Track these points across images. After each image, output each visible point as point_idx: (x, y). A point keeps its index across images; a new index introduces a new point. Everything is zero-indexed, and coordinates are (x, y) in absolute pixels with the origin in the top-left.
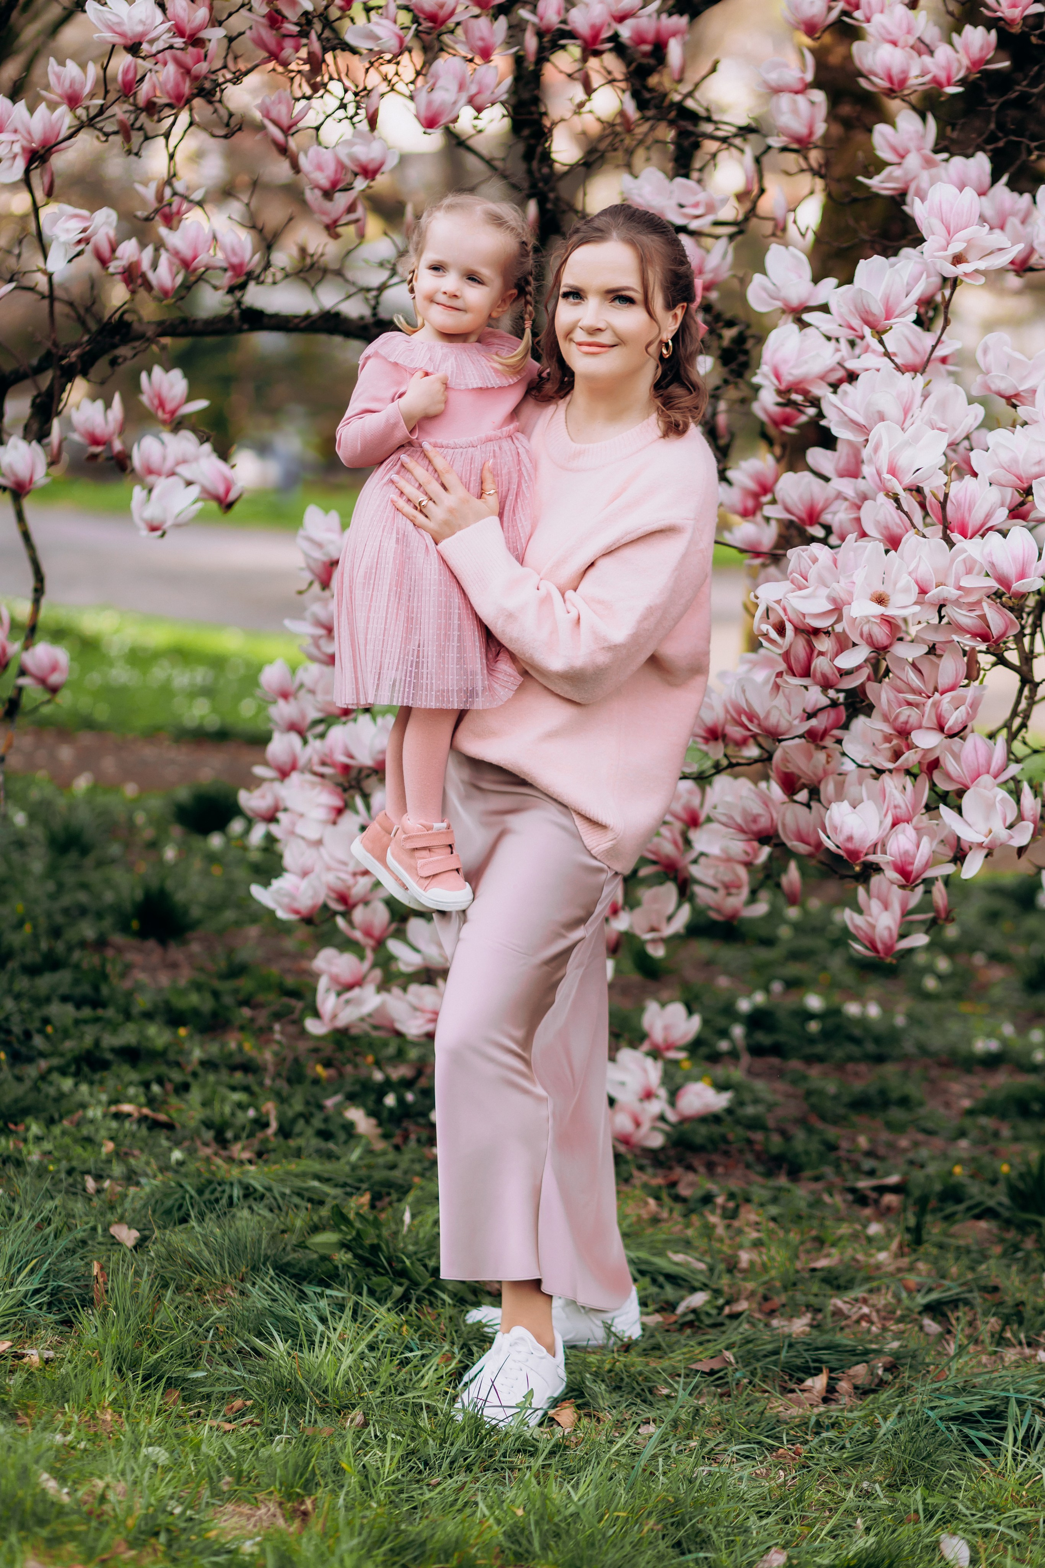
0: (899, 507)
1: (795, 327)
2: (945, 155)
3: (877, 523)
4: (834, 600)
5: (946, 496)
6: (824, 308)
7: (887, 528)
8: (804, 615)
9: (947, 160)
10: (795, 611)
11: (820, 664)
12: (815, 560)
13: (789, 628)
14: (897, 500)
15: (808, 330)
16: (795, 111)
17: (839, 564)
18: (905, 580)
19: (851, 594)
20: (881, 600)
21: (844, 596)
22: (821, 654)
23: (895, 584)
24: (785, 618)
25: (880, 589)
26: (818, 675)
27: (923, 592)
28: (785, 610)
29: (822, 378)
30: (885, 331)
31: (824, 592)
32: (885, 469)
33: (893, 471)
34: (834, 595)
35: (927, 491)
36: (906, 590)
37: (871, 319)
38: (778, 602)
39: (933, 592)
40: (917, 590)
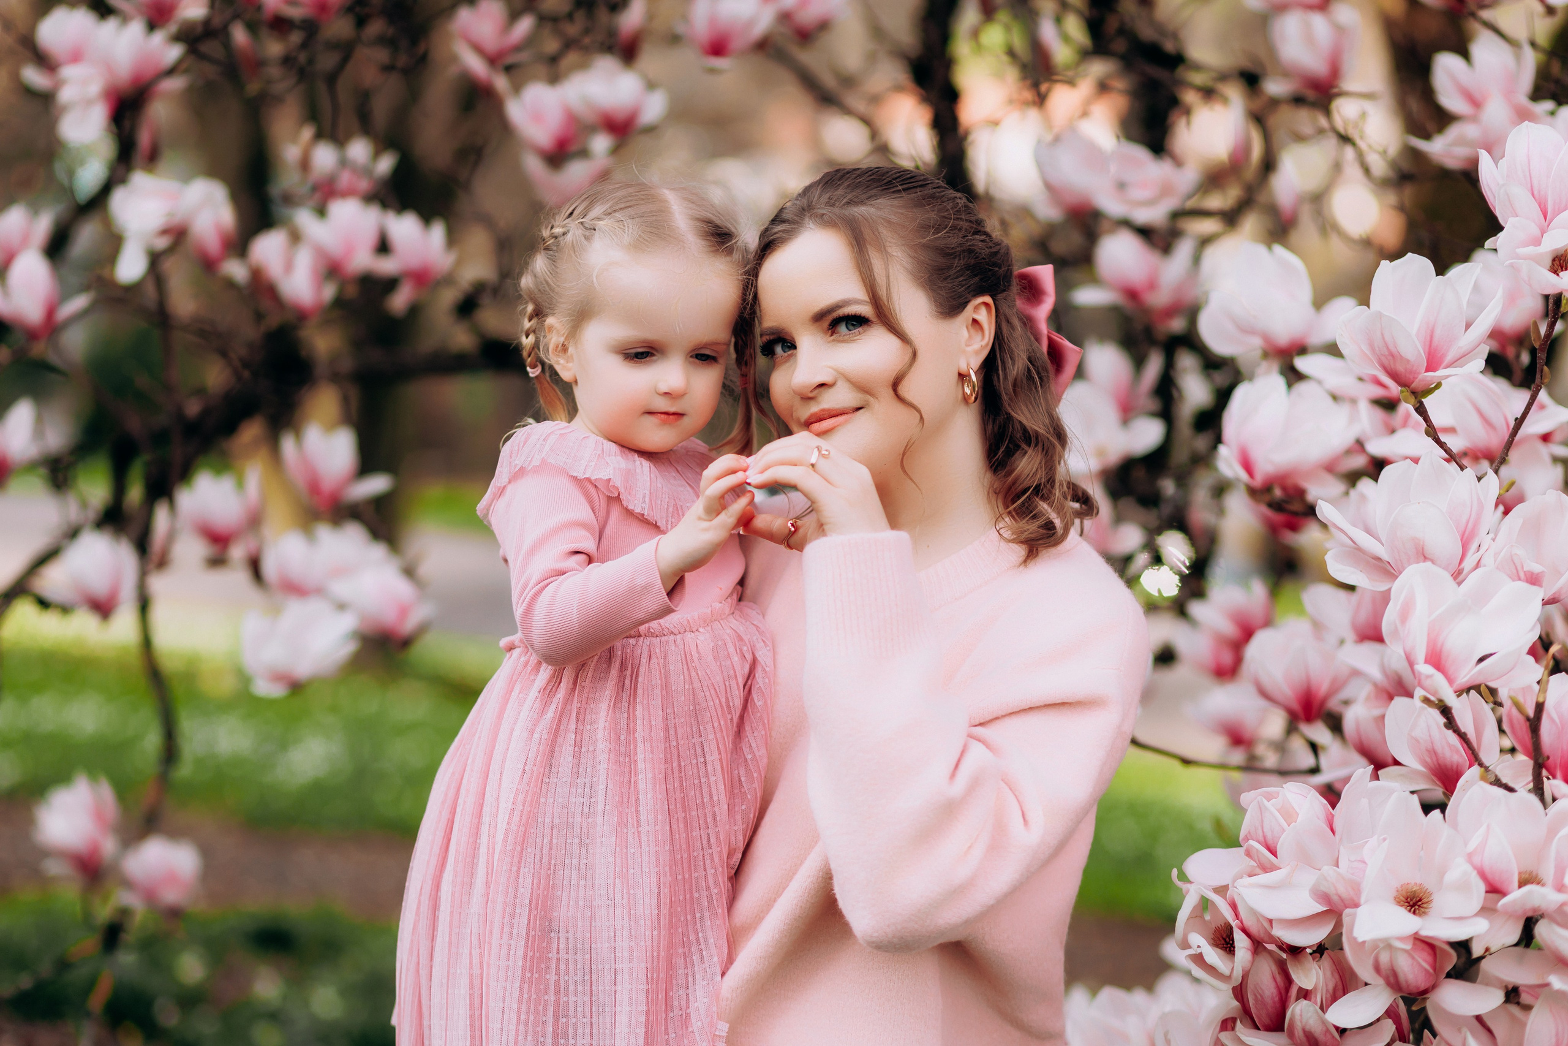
0: (1451, 723)
1: (1279, 382)
2: (1548, 105)
3: (1415, 742)
4: (1325, 898)
5: (1540, 707)
6: (1333, 350)
7: (1433, 752)
8: (1271, 921)
9: (1552, 113)
10: (1254, 912)
11: (1301, 1012)
12: (1289, 815)
13: (1241, 941)
14: (1446, 711)
15: (1302, 387)
16: (1309, 38)
17: (1337, 826)
18: (1460, 870)
19: (1357, 888)
20: (1415, 903)
21: (1343, 890)
22: (1305, 994)
23: (1442, 874)
24: (1234, 923)
25: (1413, 878)
26: (1299, 1033)
27: (1495, 890)
28: (1234, 906)
29: (1330, 468)
30: (1428, 391)
31: (1308, 879)
32: (1420, 655)
33: (1436, 660)
34: (1325, 888)
35: (1503, 695)
36: (1463, 887)
37: (1400, 368)
38: (1222, 890)
39: (1517, 898)
40: (1482, 887)
